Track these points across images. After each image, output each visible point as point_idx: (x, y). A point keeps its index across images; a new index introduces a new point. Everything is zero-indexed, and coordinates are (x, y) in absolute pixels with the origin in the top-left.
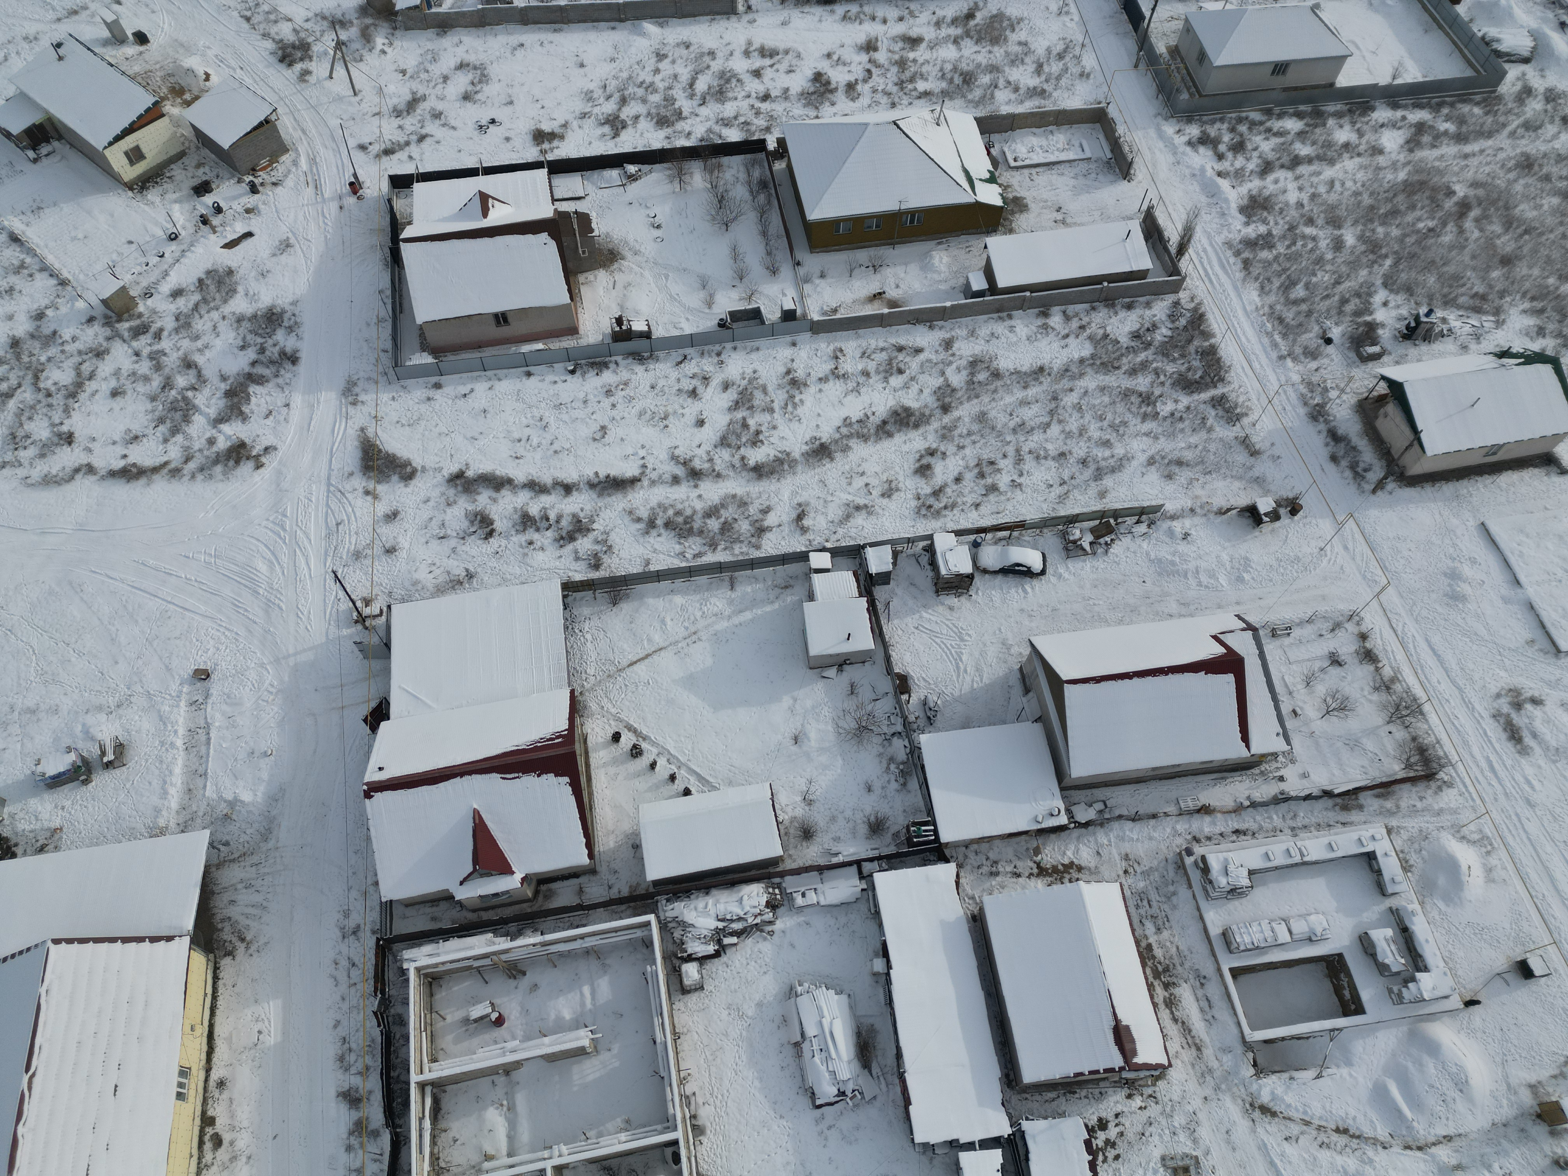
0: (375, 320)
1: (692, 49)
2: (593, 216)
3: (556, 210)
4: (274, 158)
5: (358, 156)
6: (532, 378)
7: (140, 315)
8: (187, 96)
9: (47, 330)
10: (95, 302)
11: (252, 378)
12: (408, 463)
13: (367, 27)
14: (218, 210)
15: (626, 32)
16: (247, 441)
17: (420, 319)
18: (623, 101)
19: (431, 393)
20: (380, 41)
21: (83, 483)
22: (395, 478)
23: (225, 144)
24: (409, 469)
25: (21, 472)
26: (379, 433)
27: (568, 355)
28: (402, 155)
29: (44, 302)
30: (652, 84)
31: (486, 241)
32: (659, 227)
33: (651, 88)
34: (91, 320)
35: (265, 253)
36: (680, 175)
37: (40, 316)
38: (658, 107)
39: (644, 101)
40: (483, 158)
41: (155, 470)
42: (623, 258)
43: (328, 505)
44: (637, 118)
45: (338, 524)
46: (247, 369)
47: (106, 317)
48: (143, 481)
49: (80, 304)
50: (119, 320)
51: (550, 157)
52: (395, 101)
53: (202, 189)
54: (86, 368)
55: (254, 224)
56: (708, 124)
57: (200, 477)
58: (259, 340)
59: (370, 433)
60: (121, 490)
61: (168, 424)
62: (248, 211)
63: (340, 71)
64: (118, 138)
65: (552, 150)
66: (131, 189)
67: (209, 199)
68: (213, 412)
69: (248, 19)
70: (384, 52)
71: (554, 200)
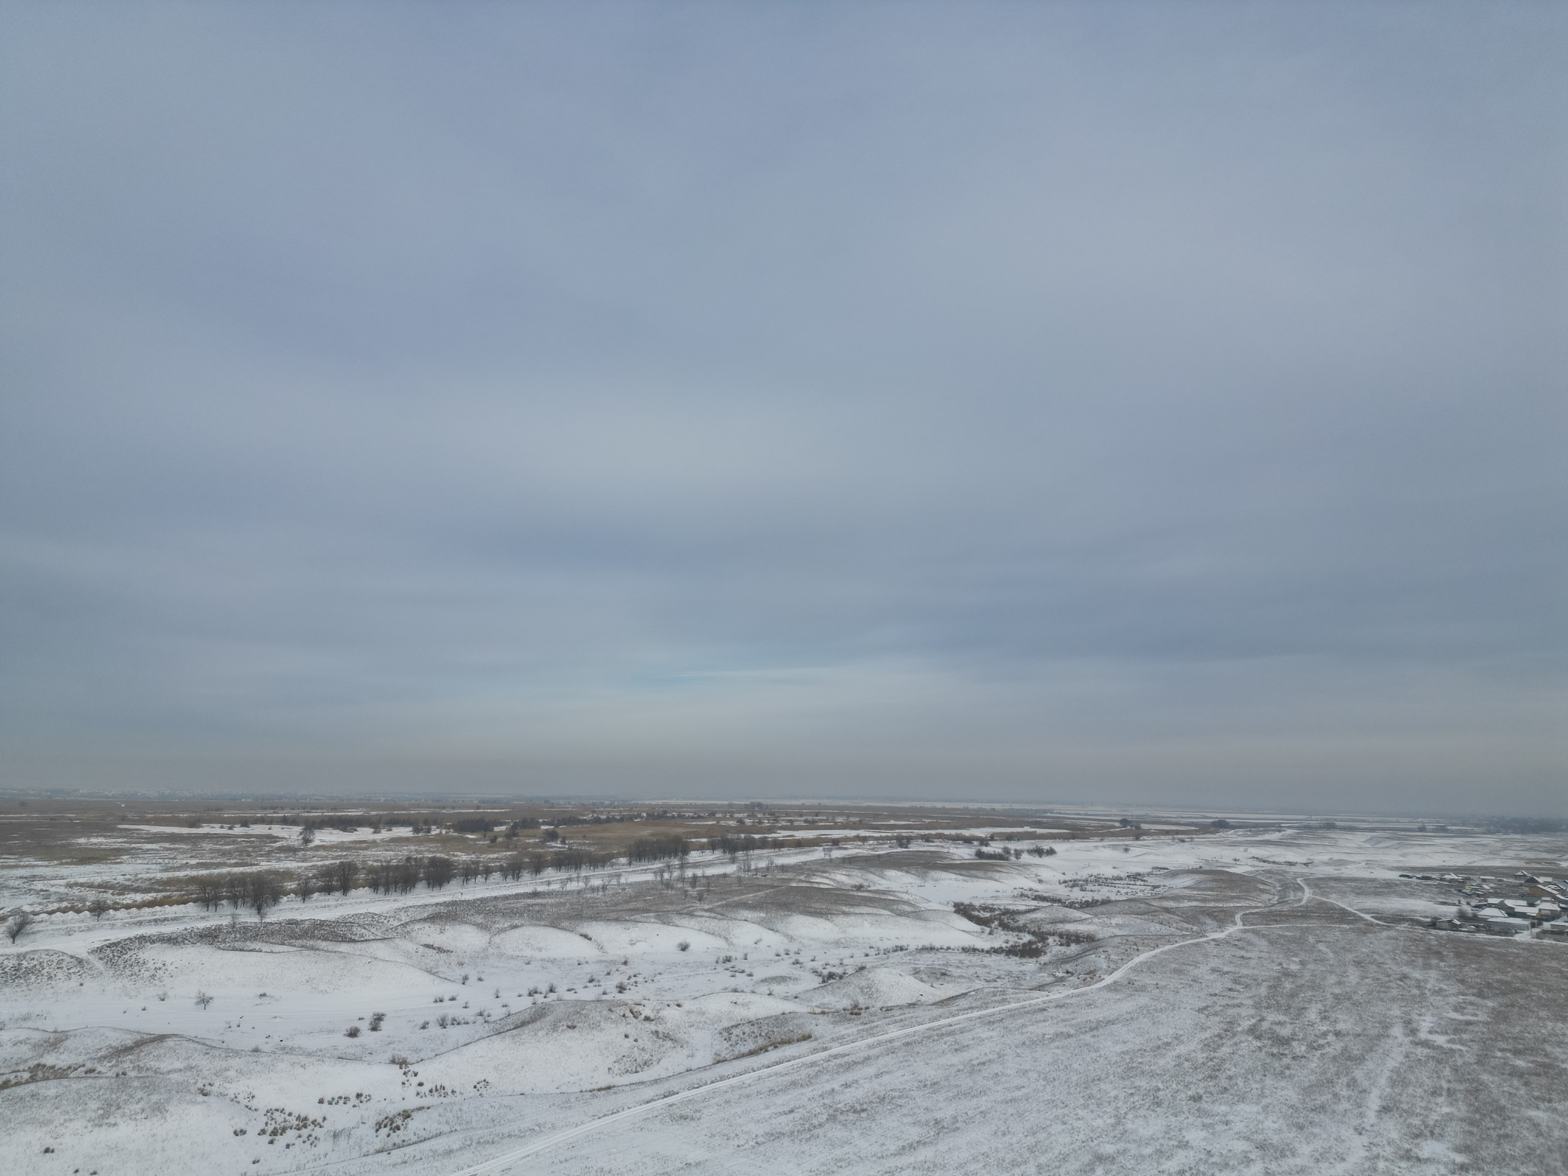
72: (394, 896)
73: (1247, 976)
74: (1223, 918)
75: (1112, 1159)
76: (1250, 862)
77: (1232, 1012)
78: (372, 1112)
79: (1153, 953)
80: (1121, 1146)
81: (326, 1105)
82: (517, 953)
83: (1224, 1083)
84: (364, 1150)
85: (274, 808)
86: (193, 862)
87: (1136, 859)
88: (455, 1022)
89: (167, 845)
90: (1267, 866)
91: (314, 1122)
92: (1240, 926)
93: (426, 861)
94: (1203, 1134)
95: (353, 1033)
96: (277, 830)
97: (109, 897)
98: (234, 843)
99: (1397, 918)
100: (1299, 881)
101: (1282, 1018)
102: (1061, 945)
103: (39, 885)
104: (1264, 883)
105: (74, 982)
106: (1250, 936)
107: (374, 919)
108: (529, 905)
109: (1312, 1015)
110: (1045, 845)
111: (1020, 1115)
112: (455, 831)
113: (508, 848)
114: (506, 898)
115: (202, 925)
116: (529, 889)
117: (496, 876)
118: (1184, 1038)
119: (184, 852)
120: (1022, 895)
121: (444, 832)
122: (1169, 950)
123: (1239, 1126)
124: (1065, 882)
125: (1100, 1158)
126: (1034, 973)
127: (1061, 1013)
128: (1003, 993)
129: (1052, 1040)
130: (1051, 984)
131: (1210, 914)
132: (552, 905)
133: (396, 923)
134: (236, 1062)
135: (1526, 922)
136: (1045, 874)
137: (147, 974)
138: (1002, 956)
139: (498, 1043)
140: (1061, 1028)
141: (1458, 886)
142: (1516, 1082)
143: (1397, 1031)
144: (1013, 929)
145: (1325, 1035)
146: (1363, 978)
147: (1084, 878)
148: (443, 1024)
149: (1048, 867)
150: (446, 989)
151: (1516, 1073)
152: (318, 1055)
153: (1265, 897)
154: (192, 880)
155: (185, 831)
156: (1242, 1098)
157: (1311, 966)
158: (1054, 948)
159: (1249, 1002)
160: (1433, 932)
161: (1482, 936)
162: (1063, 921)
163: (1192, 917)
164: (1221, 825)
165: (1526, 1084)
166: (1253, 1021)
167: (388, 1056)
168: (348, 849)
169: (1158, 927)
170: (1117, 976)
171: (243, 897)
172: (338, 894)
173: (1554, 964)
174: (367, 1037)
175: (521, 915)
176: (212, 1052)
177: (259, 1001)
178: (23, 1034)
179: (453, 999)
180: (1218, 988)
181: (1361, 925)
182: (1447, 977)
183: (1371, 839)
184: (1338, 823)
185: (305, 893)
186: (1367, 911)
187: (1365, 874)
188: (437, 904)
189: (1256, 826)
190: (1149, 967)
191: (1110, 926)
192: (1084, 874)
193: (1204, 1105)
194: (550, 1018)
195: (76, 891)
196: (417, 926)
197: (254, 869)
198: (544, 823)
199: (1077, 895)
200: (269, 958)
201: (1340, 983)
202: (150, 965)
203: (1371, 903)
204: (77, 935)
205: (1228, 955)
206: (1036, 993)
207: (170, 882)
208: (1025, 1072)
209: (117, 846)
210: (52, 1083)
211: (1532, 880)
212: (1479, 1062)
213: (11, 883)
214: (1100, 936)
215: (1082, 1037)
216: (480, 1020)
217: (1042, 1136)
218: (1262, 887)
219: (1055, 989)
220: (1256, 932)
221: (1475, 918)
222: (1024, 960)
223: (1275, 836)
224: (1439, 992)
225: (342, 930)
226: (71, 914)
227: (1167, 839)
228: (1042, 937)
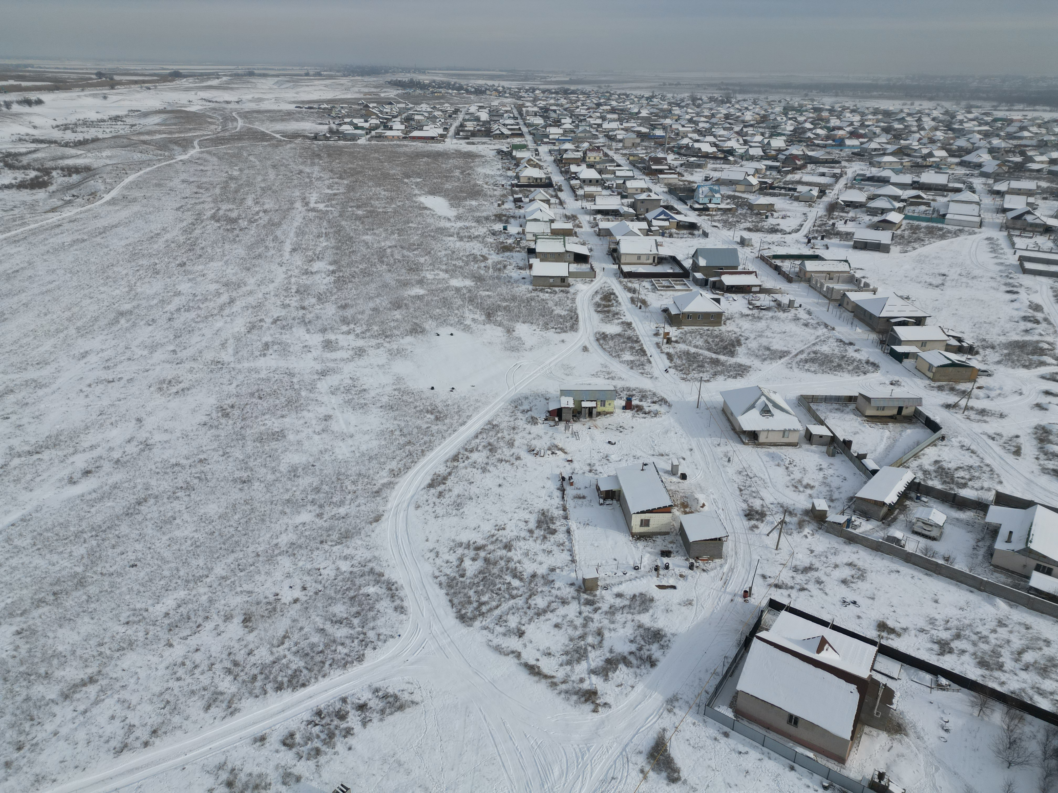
0: (712, 671)
1: (1030, 631)
2: (897, 695)
3: (870, 676)
4: (712, 558)
5: (759, 580)
6: (793, 772)
7: (595, 596)
8: (688, 510)
9: (550, 578)
10: (580, 577)
11: (624, 660)
12: (677, 771)
13: (804, 521)
14: (667, 567)
15: (980, 598)
16: (599, 692)
17: (740, 687)
18: (958, 637)
19: (720, 737)
20: (807, 530)
21: (511, 661)
22: (664, 774)
23: (691, 539)
24: (676, 775)
25: (490, 636)
26: (673, 739)
27: (828, 774)
28: (785, 592)
29: (560, 565)
30: (985, 637)
31: (811, 667)
32: (947, 731)
33: (985, 639)
34: (572, 584)
35: (676, 601)
36: (983, 706)
37: (553, 570)
38: (984, 653)
39: (975, 644)
40: (836, 619)
41: (546, 677)
42: (906, 735)
43: (615, 762)
44: (963, 652)
45: (613, 778)
46: (626, 654)
47: (580, 587)
48: (536, 678)
49: (573, 575)
50: (584, 592)
51: (884, 642)
52: (798, 563)
53: (666, 554)
54: (554, 605)
55: (680, 584)
56: (1024, 686)
57: (563, 695)
58: (642, 643)
59: (668, 735)
60: (524, 676)
61: (568, 657)
62: (681, 576)
63: (775, 534)
64: (643, 512)
65: (887, 639)
66: (633, 536)
67: (665, 560)
68: (593, 665)
69: (741, 490)
70: (806, 537)
71: (872, 669)
73: (206, 183)
74: (185, 144)
75: (130, 312)
76: (200, 102)
77: (199, 207)
79: (138, 174)
80: (135, 303)
83: (199, 252)
87: (114, 105)
90: (212, 105)
92: (198, 149)
94: (190, 284)
99: (295, 136)
100: (234, 114)
101: (231, 206)
102: (64, 176)
104: (211, 117)
106: (205, 156)
109: (249, 202)
110: (33, 96)
111: (56, 300)
118: (169, 229)
120: (20, 140)
122: (150, 171)
123: (211, 276)
124: (57, 126)
125: (122, 314)
126: (45, 200)
127: (74, 226)
128: (22, 218)
129: (71, 245)
130: (62, 206)
131: (176, 142)
135: (364, 132)
136: (38, 121)
138: (14, 190)
140: (76, 236)
141: (328, 112)
142: (358, 223)
143: (298, 205)
144: (18, 168)
145: (258, 213)
146: (277, 175)
147: (73, 122)
149: (39, 115)
151: (358, 218)
153: (213, 127)
156: (212, 259)
157: (246, 171)
158: (58, 179)
159: (210, 199)
160: (316, 142)
161: (341, 143)
162: (62, 158)
163: (163, 146)
164: (176, 75)
165: (363, 223)
166: (213, 211)
169: (139, 155)
170: (113, 194)
173: (376, 155)
180: (188, 193)
181: (274, 142)
182: (324, 169)
183: (277, 82)
184: (256, 71)
186: (277, 132)
187: (275, 107)
189: (202, 75)
190: (137, 185)
191: (102, 158)
192: (72, 119)
193: (187, 268)
199: (69, 136)
201: (264, 180)
203: (280, 126)
205: (192, 170)
206: (51, 215)
208: (54, 271)
211: (367, 106)
212: (341, 216)
214: (95, 166)
215: (94, 239)
217: (76, 309)
218: (210, 120)
219: (66, 209)
220: (209, 153)
221: (338, 132)
222: (34, 191)
223: (215, 82)
224: (319, 179)
227: (136, 87)
228: (47, 171)
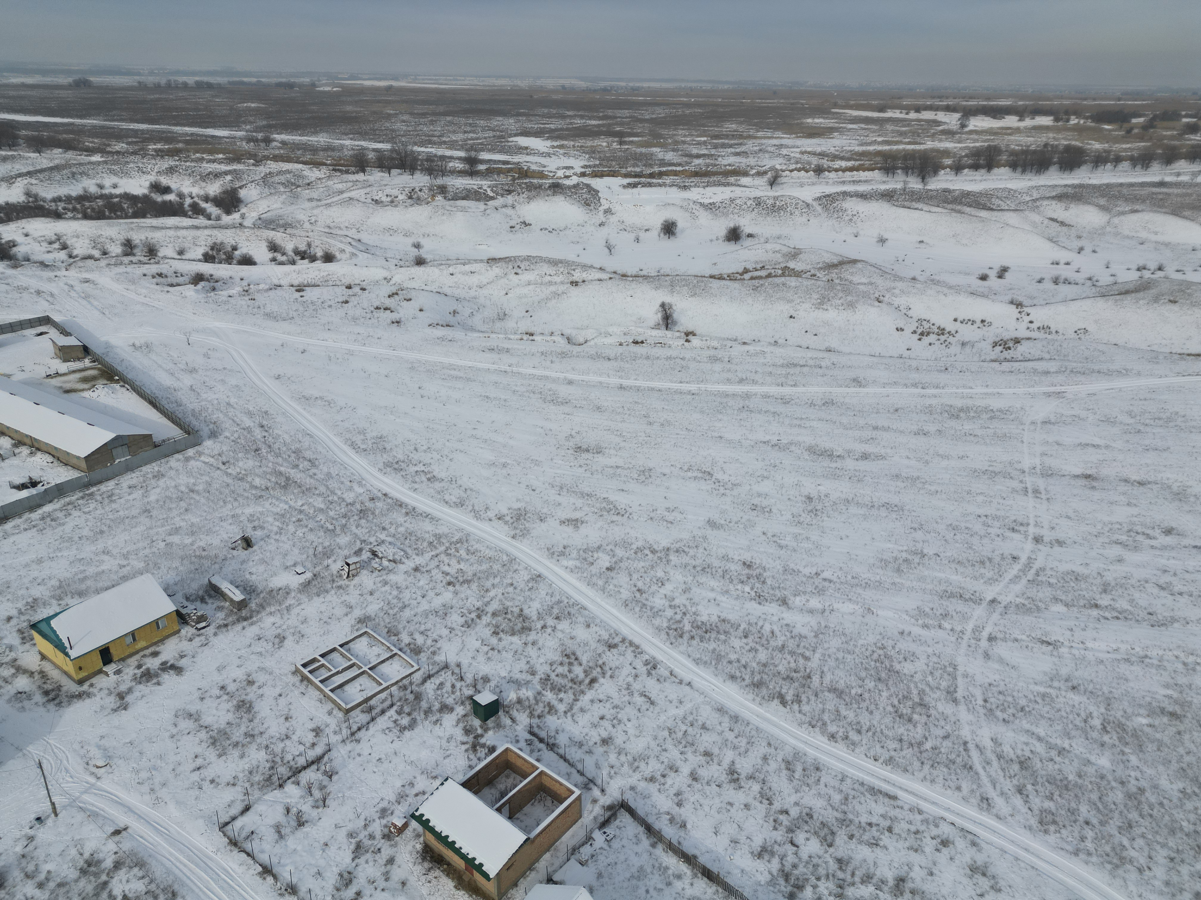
72: (1029, 176)
78: (991, 334)
81: (958, 323)
82: (1133, 234)
84: (983, 358)
85: (941, 97)
86: (880, 139)
88: (1067, 282)
89: (863, 126)
91: (949, 333)
93: (1061, 148)
95: (984, 278)
96: (941, 116)
97: (825, 163)
98: (908, 125)
103: (784, 151)
105: (804, 219)
107: (1010, 194)
108: (1153, 193)
112: (1093, 121)
113: (1142, 139)
114: (1132, 185)
115: (883, 187)
116: (1156, 179)
117: (1126, 165)
119: (874, 132)
121: (1082, 122)
132: (1177, 195)
133: (1028, 198)
134: (900, 285)
137: (847, 218)
139: (1101, 303)
148: (1056, 281)
150: (1063, 256)
152: (957, 289)
154: (878, 153)
155: (875, 115)
167: (1009, 298)
168: (995, 134)
171: (912, 169)
172: (983, 171)
174: (993, 282)
175: (1144, 201)
176: (886, 275)
177: (918, 245)
178: (778, 247)
179: (1068, 264)
185: (958, 168)
188: (1066, 186)
194: (1153, 292)
195: (805, 157)
196: (1045, 203)
197: (922, 147)
198: (1186, 116)
200: (928, 215)
202: (849, 212)
204: (806, 188)
207: (863, 154)
209: (831, 125)
210: (793, 279)
213: (769, 149)
216: (1089, 283)
225: (983, 200)
226: (803, 173)
